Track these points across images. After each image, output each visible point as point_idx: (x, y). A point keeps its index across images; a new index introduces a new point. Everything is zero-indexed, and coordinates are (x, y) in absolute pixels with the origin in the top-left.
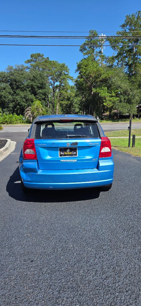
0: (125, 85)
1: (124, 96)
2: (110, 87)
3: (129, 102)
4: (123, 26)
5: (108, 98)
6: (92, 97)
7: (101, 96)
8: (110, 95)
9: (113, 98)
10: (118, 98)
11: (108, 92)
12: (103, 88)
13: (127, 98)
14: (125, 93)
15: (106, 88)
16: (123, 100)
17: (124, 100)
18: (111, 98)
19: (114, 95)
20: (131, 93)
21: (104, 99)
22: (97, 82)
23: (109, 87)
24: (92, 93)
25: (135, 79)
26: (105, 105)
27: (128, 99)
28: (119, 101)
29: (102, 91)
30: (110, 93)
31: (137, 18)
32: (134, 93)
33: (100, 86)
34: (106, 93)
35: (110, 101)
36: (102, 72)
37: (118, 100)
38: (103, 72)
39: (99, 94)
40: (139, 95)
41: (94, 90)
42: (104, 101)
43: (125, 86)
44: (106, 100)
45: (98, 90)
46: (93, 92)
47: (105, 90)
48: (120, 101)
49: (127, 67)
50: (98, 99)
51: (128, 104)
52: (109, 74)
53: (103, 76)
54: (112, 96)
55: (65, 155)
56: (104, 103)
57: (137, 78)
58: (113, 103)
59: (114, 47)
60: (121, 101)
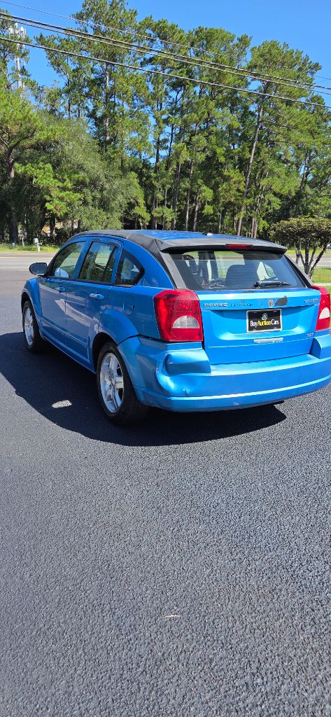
0: (94, 166)
1: (92, 192)
2: (58, 165)
3: (104, 205)
4: (80, 16)
5: (55, 193)
6: (13, 185)
7: (39, 186)
8: (61, 184)
9: (67, 192)
10: (79, 195)
11: (55, 177)
12: (41, 165)
13: (99, 196)
14: (94, 183)
15: (49, 166)
16: (89, 199)
17: (93, 200)
18: (63, 194)
19: (70, 185)
20: (107, 186)
21: (47, 194)
22: (24, 148)
23: (56, 165)
24: (12, 175)
25: (115, 152)
26: (48, 208)
27: (101, 200)
28: (81, 202)
29: (39, 174)
30: (60, 180)
31: (111, 5)
32: (115, 187)
33: (32, 159)
34: (52, 179)
35: (61, 199)
36: (37, 123)
37: (80, 199)
38: (41, 124)
39: (32, 180)
40: (124, 191)
41: (19, 168)
42: (48, 198)
43: (93, 168)
44: (51, 196)
45: (30, 169)
46: (15, 173)
47: (49, 171)
48: (83, 203)
49: (91, 120)
50: (29, 192)
51: (101, 210)
52: (56, 132)
53: (40, 136)
54: (64, 189)
55: (259, 328)
56: (47, 205)
57: (118, 152)
58: (69, 205)
59: (57, 64)
60: (85, 203)
